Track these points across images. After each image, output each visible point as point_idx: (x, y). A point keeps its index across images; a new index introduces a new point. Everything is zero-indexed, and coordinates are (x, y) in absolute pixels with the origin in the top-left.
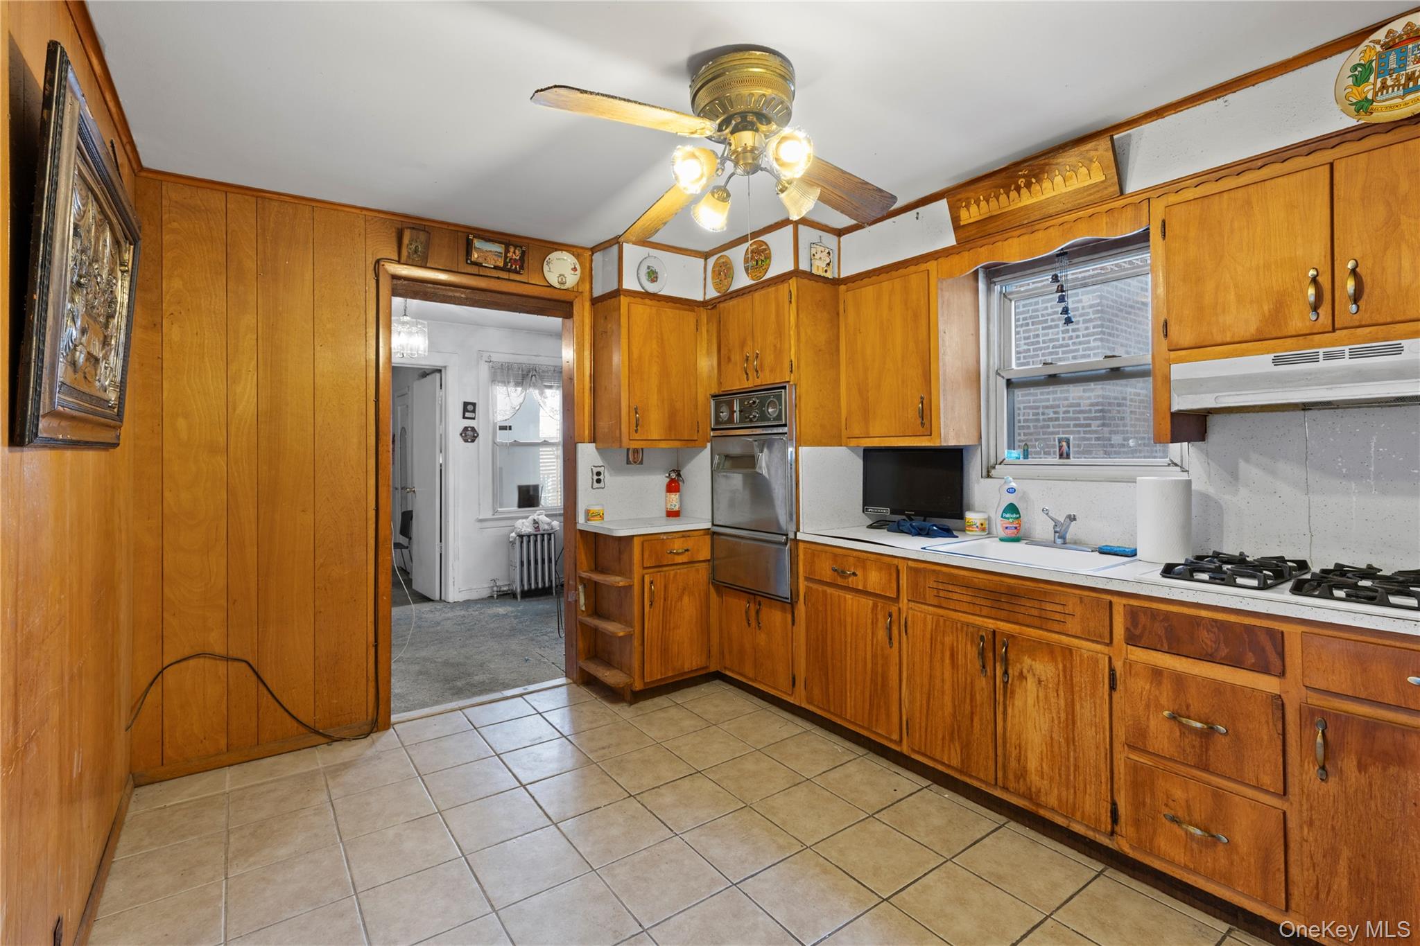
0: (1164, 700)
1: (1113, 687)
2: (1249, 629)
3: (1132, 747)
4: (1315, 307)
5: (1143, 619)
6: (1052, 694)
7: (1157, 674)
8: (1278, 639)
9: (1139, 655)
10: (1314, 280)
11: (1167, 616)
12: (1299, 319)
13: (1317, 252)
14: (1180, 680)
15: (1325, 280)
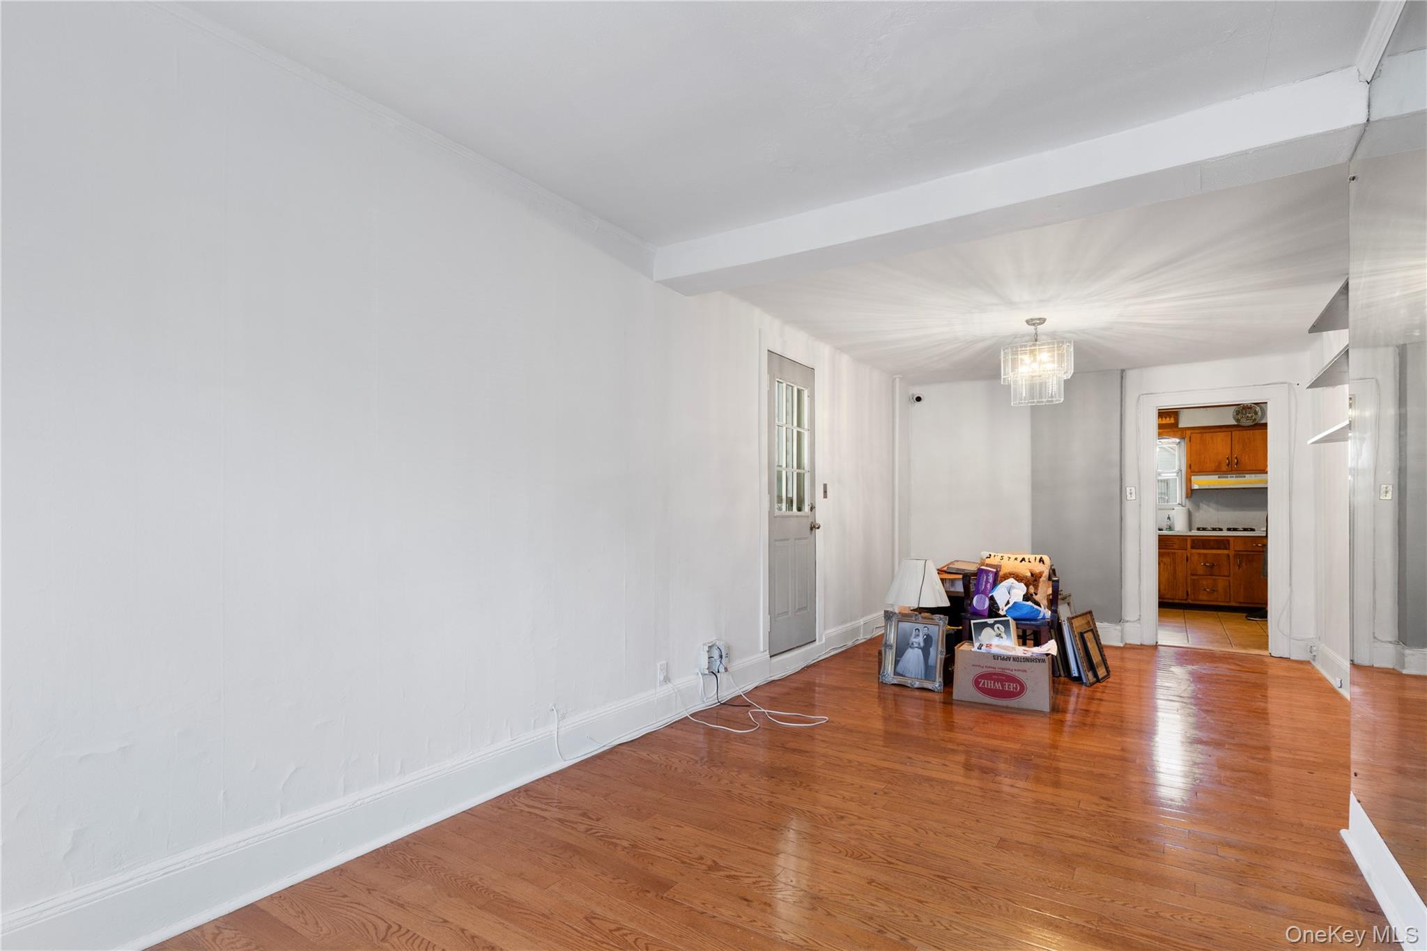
0: (1201, 561)
1: (1187, 561)
2: (1222, 540)
3: (1192, 575)
4: (1228, 465)
5: (1196, 542)
6: (1169, 567)
7: (1199, 554)
8: (1228, 541)
9: (1194, 551)
10: (1228, 459)
11: (1202, 540)
12: (1224, 468)
13: (1229, 451)
14: (1205, 555)
15: (1230, 459)
